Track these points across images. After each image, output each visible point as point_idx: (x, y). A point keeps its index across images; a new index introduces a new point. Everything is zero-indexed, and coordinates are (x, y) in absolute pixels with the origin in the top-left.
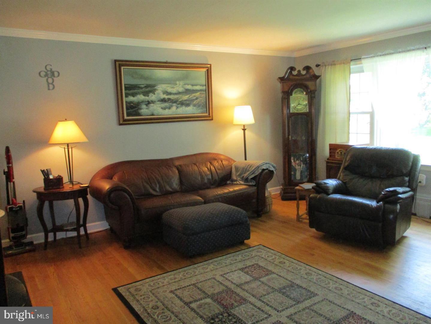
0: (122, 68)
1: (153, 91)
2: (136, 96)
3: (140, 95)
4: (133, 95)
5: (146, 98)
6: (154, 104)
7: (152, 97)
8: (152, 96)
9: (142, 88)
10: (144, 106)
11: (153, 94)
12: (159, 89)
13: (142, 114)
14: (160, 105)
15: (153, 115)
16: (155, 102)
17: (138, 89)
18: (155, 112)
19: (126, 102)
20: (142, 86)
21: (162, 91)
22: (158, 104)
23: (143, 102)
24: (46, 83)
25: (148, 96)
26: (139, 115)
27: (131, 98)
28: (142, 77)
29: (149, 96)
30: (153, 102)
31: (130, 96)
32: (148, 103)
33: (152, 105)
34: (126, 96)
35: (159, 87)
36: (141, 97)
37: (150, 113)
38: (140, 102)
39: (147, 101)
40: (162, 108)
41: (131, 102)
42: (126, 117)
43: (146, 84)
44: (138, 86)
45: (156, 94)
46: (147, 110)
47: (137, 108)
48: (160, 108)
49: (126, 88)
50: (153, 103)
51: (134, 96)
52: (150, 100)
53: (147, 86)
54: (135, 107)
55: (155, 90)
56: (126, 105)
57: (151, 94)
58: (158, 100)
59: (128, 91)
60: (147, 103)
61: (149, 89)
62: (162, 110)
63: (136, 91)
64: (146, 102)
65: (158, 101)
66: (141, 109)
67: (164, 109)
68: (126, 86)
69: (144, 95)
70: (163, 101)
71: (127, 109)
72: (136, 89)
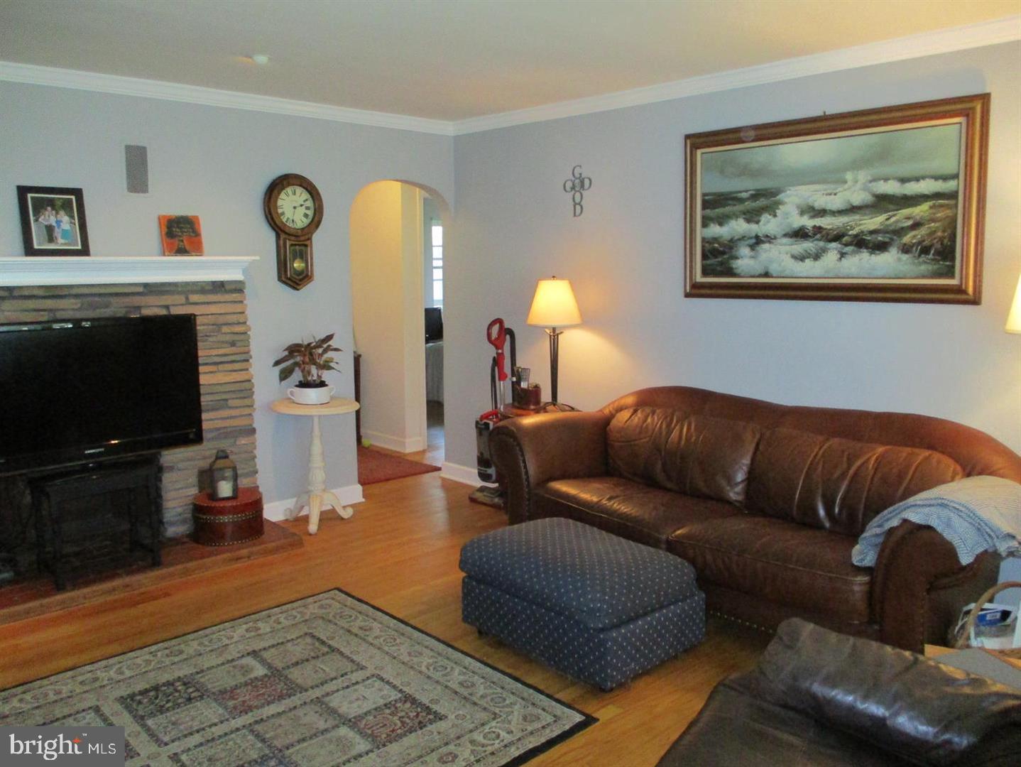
0: (699, 152)
1: (771, 209)
2: (727, 223)
3: (737, 221)
4: (721, 221)
5: (753, 228)
6: (773, 243)
7: (768, 225)
8: (768, 222)
9: (741, 201)
10: (744, 251)
11: (770, 217)
12: (786, 200)
13: (738, 271)
14: (788, 248)
15: (766, 275)
16: (775, 238)
17: (735, 205)
18: (774, 269)
19: (704, 240)
20: (744, 195)
21: (798, 207)
22: (785, 245)
23: (743, 238)
24: (573, 203)
25: (757, 222)
26: (730, 272)
27: (715, 230)
28: (746, 171)
29: (761, 223)
30: (769, 239)
31: (714, 223)
32: (758, 241)
33: (766, 246)
34: (705, 225)
35: (789, 196)
36: (738, 227)
37: (760, 270)
38: (736, 238)
39: (754, 235)
40: (794, 257)
41: (715, 240)
42: (699, 278)
43: (753, 190)
44: (735, 195)
45: (777, 214)
46: (752, 262)
47: (725, 256)
48: (789, 255)
49: (705, 205)
50: (770, 242)
51: (721, 224)
52: (760, 235)
53: (757, 195)
54: (723, 253)
55: (779, 203)
56: (703, 247)
57: (765, 217)
58: (784, 233)
59: (708, 211)
60: (754, 241)
61: (762, 202)
62: (793, 260)
63: (727, 209)
64: (751, 238)
65: (785, 235)
66: (737, 258)
67: (801, 258)
68: (706, 198)
69: (748, 221)
70: (800, 234)
71: (704, 257)
72: (729, 205)
